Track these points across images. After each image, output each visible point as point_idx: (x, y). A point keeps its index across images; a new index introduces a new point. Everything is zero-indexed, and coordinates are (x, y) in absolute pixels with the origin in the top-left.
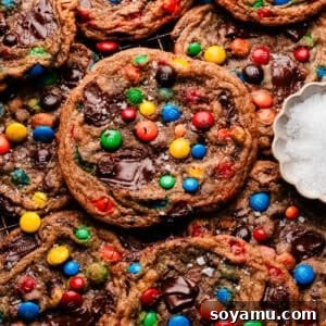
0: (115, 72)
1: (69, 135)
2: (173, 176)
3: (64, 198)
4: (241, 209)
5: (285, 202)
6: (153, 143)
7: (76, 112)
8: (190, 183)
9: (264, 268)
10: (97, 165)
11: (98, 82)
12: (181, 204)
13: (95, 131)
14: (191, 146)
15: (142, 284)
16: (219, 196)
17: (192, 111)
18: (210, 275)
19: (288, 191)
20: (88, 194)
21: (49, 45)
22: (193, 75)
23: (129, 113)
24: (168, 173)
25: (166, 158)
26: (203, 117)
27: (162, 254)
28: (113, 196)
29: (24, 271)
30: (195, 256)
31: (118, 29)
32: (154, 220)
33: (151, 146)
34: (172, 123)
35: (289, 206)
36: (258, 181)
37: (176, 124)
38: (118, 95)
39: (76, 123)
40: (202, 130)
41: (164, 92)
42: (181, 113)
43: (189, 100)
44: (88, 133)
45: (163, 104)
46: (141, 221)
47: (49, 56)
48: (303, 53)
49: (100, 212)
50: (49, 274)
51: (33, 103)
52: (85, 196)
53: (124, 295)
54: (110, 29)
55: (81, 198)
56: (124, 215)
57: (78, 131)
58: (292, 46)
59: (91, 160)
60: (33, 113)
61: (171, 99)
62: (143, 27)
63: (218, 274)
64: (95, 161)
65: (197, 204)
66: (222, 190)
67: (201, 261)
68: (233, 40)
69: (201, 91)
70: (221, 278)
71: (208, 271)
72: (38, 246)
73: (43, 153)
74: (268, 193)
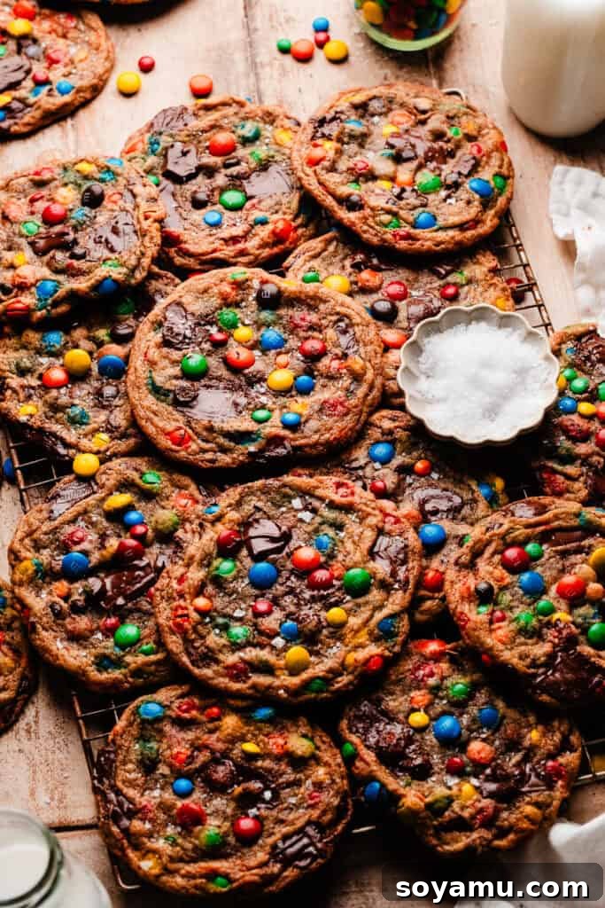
0: (205, 291)
1: (142, 358)
2: (271, 411)
3: (132, 441)
4: (356, 459)
5: (415, 454)
6: (246, 371)
7: (153, 333)
8: (291, 417)
9: (377, 512)
10: (174, 391)
11: (184, 300)
12: (276, 441)
13: (176, 355)
14: (295, 379)
15: (219, 527)
16: (327, 436)
17: (300, 338)
18: (308, 521)
19: (418, 430)
20: (161, 424)
21: (126, 257)
22: (303, 297)
23: (219, 337)
24: (263, 407)
25: (263, 390)
26: (313, 345)
27: (248, 495)
28: (191, 428)
29: (73, 521)
30: (289, 498)
31: (214, 255)
32: (241, 458)
33: (245, 375)
34: (273, 351)
35: (419, 459)
36: (380, 427)
37: (279, 354)
38: (207, 315)
39: (152, 344)
40: (312, 358)
41: (266, 315)
42: (286, 341)
43: (297, 326)
44: (165, 357)
45: (263, 330)
46: (225, 459)
47: (124, 270)
48: (451, 291)
49: (174, 447)
50: (105, 524)
51: (102, 334)
52: (156, 427)
53: (197, 539)
54: (203, 254)
55: (151, 430)
56: (204, 451)
57: (154, 354)
58: (438, 283)
59: (167, 386)
60: (100, 344)
61: (275, 323)
62: (248, 254)
63: (318, 520)
64: (173, 388)
65: (297, 443)
66: (331, 429)
67: (297, 503)
68: (361, 270)
69: (313, 317)
70: (321, 524)
71: (307, 516)
72: (94, 493)
73: (109, 391)
74: (393, 442)
